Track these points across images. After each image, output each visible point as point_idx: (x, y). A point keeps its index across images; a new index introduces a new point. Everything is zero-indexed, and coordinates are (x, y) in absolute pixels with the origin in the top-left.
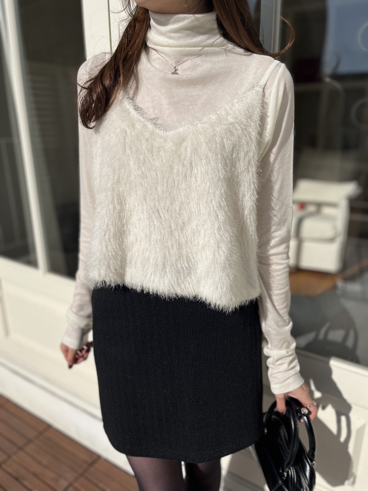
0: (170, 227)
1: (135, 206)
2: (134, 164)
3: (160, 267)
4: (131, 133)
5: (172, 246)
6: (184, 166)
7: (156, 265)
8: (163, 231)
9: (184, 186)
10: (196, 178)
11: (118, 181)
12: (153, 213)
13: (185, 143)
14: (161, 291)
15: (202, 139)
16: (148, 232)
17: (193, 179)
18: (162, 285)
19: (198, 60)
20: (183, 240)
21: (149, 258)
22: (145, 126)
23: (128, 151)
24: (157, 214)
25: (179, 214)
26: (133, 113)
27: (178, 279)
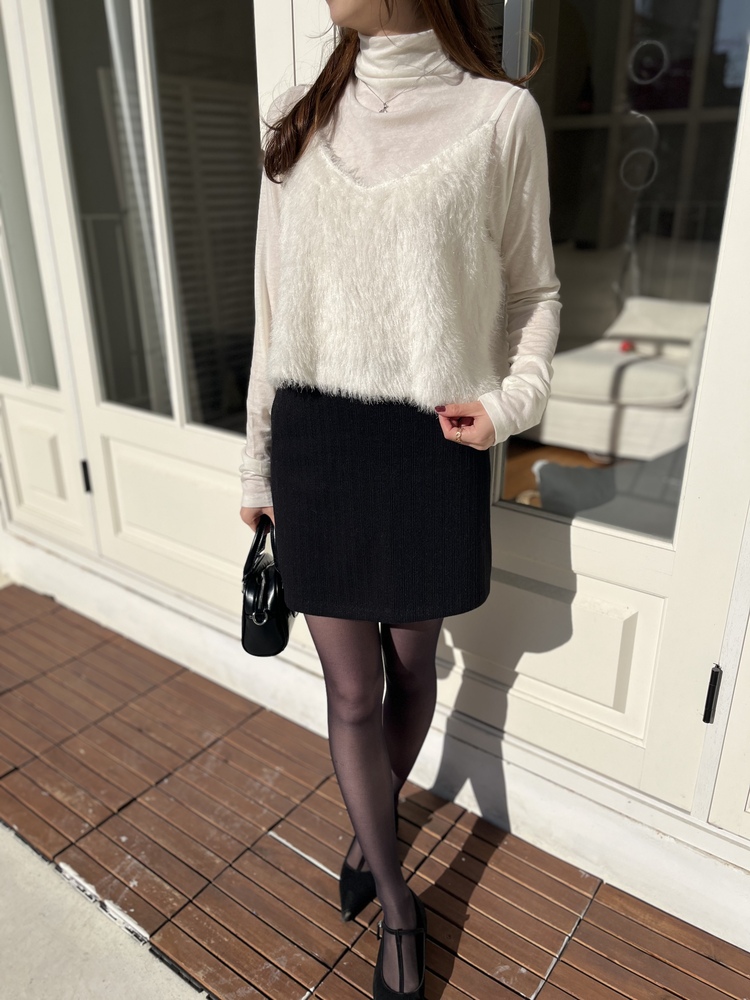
0: (372, 309)
1: (328, 284)
2: (328, 229)
3: (361, 362)
4: (325, 190)
5: (375, 333)
6: (387, 229)
7: (356, 360)
8: (362, 315)
9: (387, 256)
10: (402, 244)
11: (309, 252)
12: (351, 291)
13: (389, 201)
14: (362, 392)
15: (409, 196)
16: (345, 317)
17: (398, 247)
18: (364, 385)
19: (414, 93)
20: (388, 327)
21: (346, 350)
22: (342, 181)
23: (320, 214)
24: (355, 293)
25: (383, 292)
26: (330, 164)
27: (383, 376)
